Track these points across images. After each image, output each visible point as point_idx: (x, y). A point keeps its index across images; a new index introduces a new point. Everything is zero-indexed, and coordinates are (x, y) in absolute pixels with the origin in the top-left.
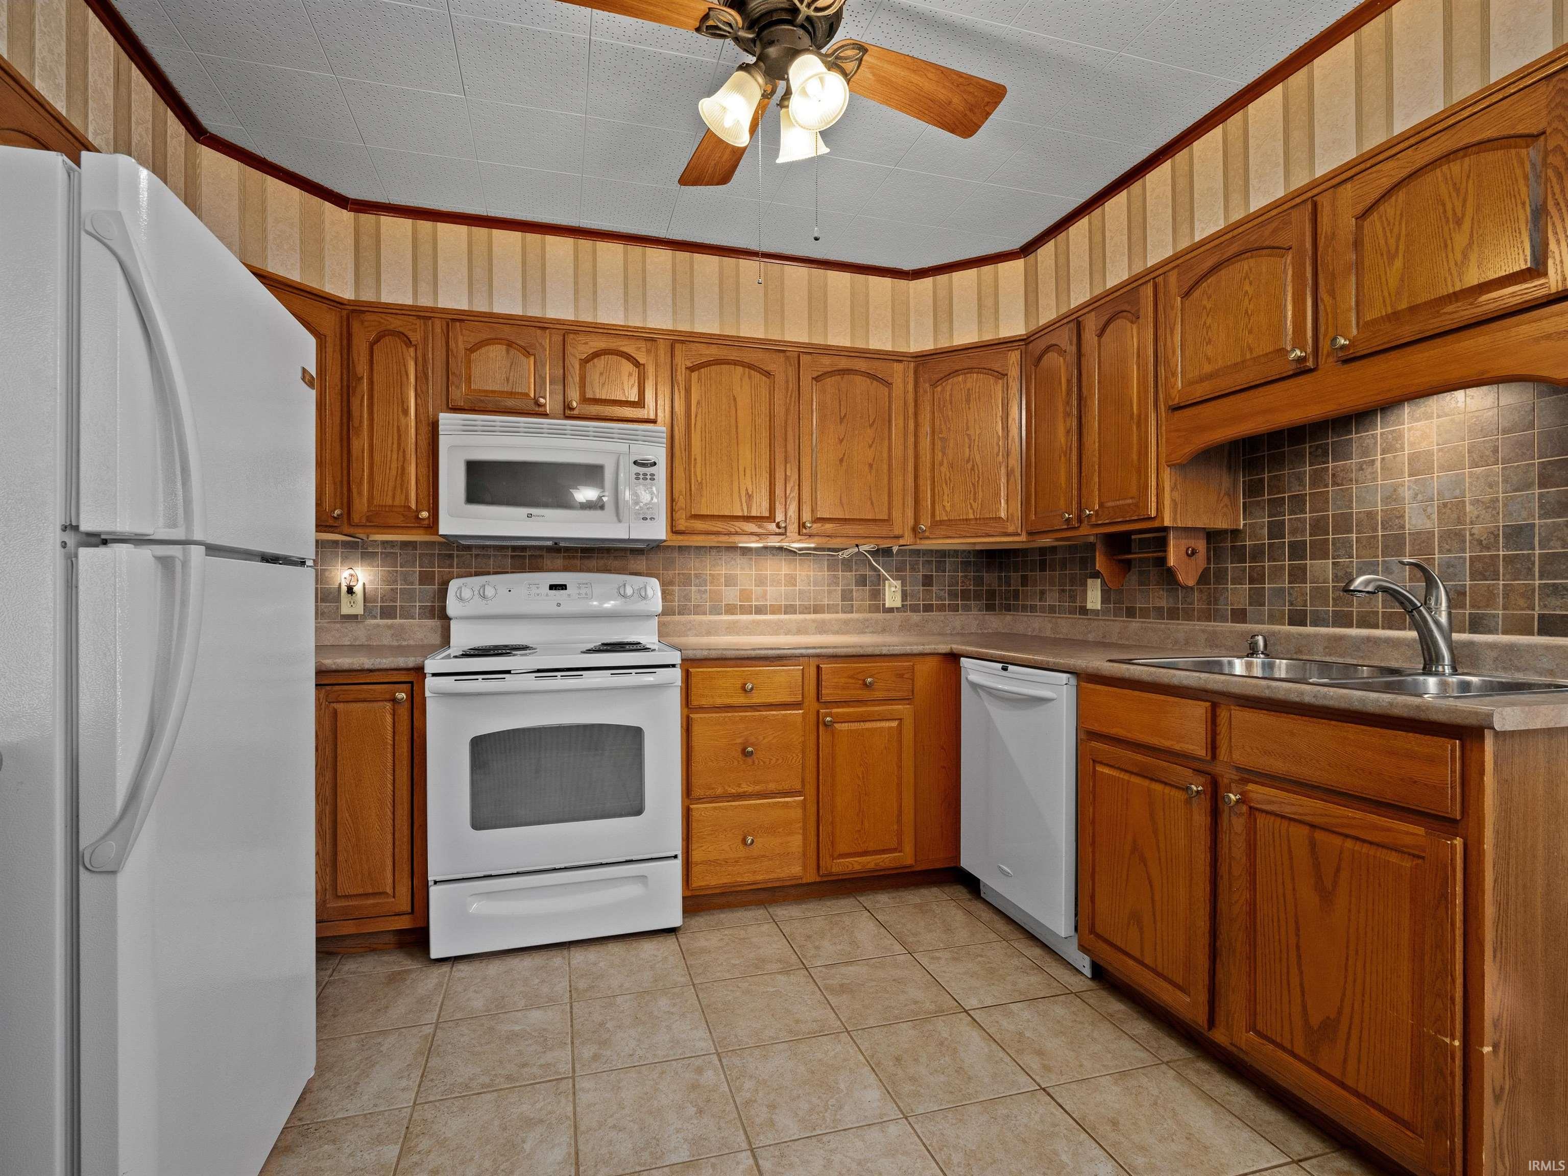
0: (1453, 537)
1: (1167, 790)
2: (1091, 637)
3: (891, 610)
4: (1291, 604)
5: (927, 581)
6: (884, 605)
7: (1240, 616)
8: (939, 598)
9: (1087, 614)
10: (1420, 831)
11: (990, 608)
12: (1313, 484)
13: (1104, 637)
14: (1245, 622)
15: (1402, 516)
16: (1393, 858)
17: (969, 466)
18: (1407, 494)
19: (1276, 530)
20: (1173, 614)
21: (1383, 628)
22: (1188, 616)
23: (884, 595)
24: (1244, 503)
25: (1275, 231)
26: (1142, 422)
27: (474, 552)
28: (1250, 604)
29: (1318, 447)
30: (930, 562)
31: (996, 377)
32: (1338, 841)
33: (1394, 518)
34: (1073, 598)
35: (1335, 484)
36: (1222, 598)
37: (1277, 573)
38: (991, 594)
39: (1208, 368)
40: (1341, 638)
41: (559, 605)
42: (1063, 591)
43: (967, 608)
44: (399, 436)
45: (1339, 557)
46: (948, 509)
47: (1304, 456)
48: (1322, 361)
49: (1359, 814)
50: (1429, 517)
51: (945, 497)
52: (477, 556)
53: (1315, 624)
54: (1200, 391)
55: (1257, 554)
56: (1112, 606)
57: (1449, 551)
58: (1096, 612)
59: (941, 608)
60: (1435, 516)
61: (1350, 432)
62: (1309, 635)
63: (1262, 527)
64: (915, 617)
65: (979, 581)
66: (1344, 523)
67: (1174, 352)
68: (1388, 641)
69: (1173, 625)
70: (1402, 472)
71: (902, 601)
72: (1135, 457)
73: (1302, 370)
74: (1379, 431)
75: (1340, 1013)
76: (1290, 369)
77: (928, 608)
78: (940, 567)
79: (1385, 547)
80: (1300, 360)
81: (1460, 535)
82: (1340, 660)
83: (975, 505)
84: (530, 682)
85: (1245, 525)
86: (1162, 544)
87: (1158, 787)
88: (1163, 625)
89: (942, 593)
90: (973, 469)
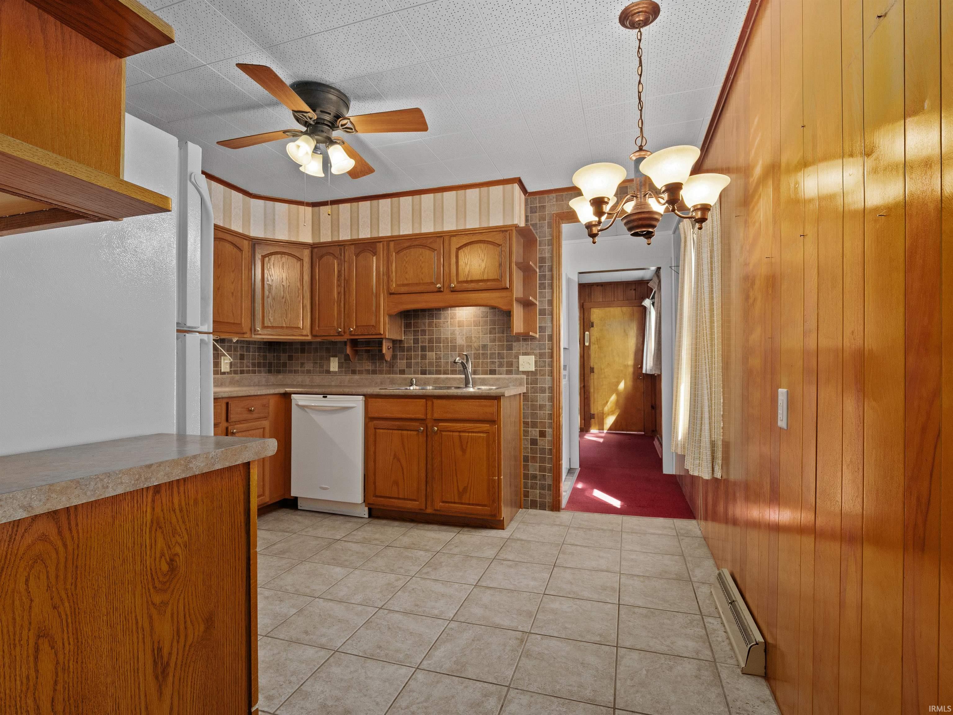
0: (469, 347)
1: (409, 432)
2: (333, 384)
3: (224, 373)
4: (421, 367)
5: (242, 357)
6: (221, 370)
7: (402, 372)
8: (247, 366)
9: (330, 373)
10: (488, 425)
11: (270, 372)
12: (429, 327)
13: (341, 383)
14: (404, 374)
15: (456, 340)
16: (482, 435)
17: (284, 300)
18: (457, 333)
19: (416, 341)
20: (374, 372)
21: (451, 374)
22: (381, 372)
23: (221, 364)
24: (404, 331)
25: (431, 243)
26: (377, 296)
28: (407, 368)
29: (430, 314)
30: (243, 347)
31: (297, 259)
32: (467, 434)
33: (453, 340)
34: (321, 366)
35: (436, 327)
36: (395, 366)
37: (416, 357)
38: (270, 364)
39: (406, 282)
40: (438, 378)
42: (316, 363)
43: (260, 372)
45: (437, 351)
46: (272, 320)
47: (426, 316)
48: (445, 290)
49: (473, 425)
50: (463, 340)
51: (270, 314)
53: (429, 374)
54: (403, 289)
55: (409, 349)
56: (344, 369)
57: (468, 351)
58: (335, 373)
59: (248, 372)
60: (465, 340)
61: (441, 311)
62: (428, 378)
63: (411, 340)
64: (237, 377)
65: (265, 358)
66: (439, 340)
67: (392, 273)
68: (453, 378)
69: (375, 376)
70: (456, 326)
71: (230, 368)
72: (374, 308)
73: (439, 291)
74: (449, 312)
75: (468, 484)
76: (436, 290)
77: (242, 372)
78: (248, 350)
79: (451, 349)
80: (440, 288)
81: (471, 346)
82: (438, 386)
83: (286, 320)
85: (404, 339)
86: (380, 343)
87: (405, 432)
88: (370, 376)
89: (248, 364)
90: (285, 302)
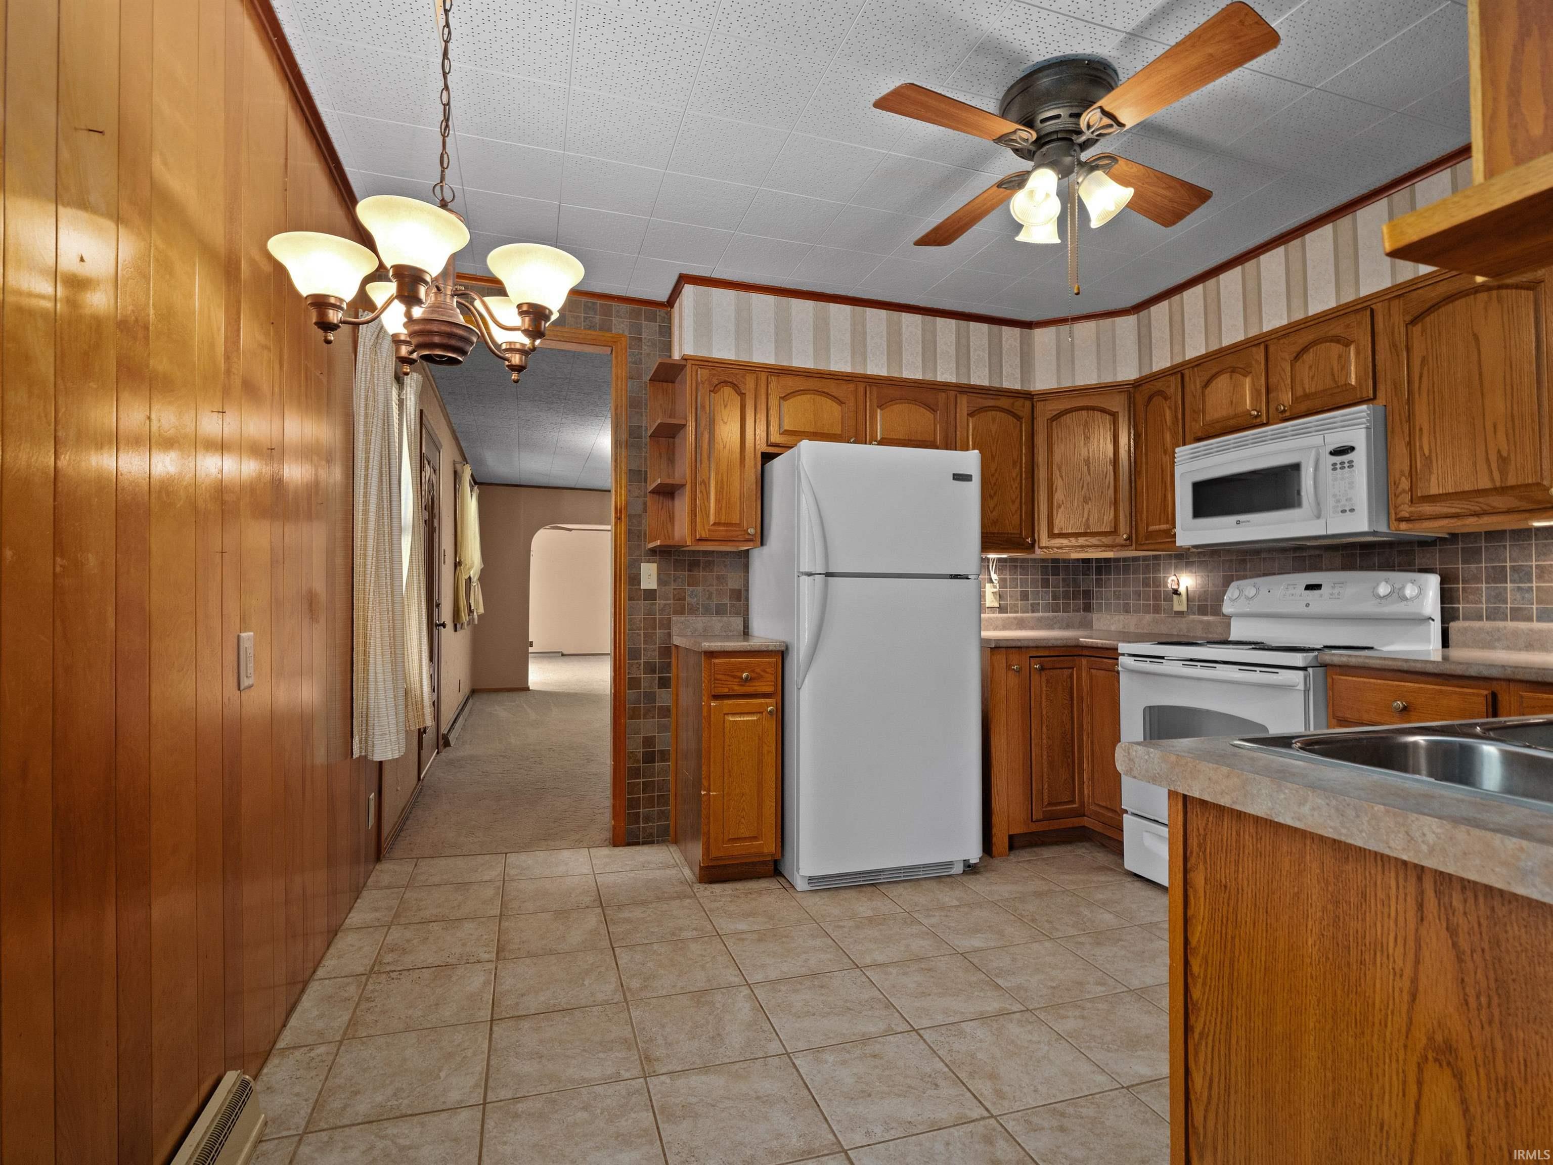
27: (1263, 555)
41: (1307, 605)
44: (1162, 471)
52: (1264, 559)
84: (1177, 668)
